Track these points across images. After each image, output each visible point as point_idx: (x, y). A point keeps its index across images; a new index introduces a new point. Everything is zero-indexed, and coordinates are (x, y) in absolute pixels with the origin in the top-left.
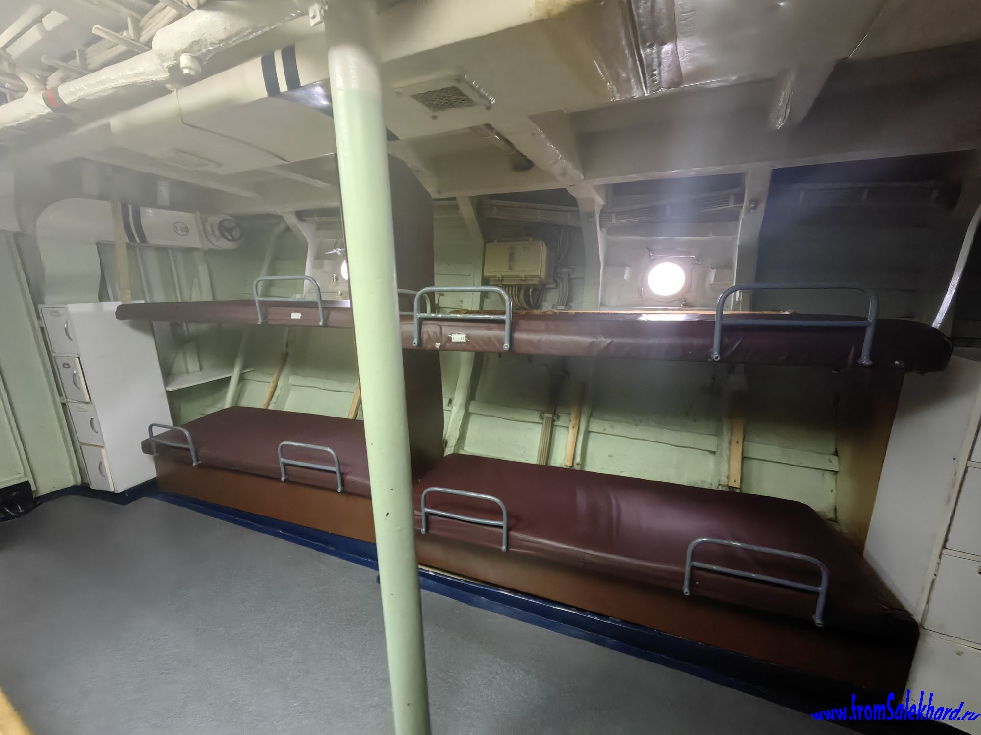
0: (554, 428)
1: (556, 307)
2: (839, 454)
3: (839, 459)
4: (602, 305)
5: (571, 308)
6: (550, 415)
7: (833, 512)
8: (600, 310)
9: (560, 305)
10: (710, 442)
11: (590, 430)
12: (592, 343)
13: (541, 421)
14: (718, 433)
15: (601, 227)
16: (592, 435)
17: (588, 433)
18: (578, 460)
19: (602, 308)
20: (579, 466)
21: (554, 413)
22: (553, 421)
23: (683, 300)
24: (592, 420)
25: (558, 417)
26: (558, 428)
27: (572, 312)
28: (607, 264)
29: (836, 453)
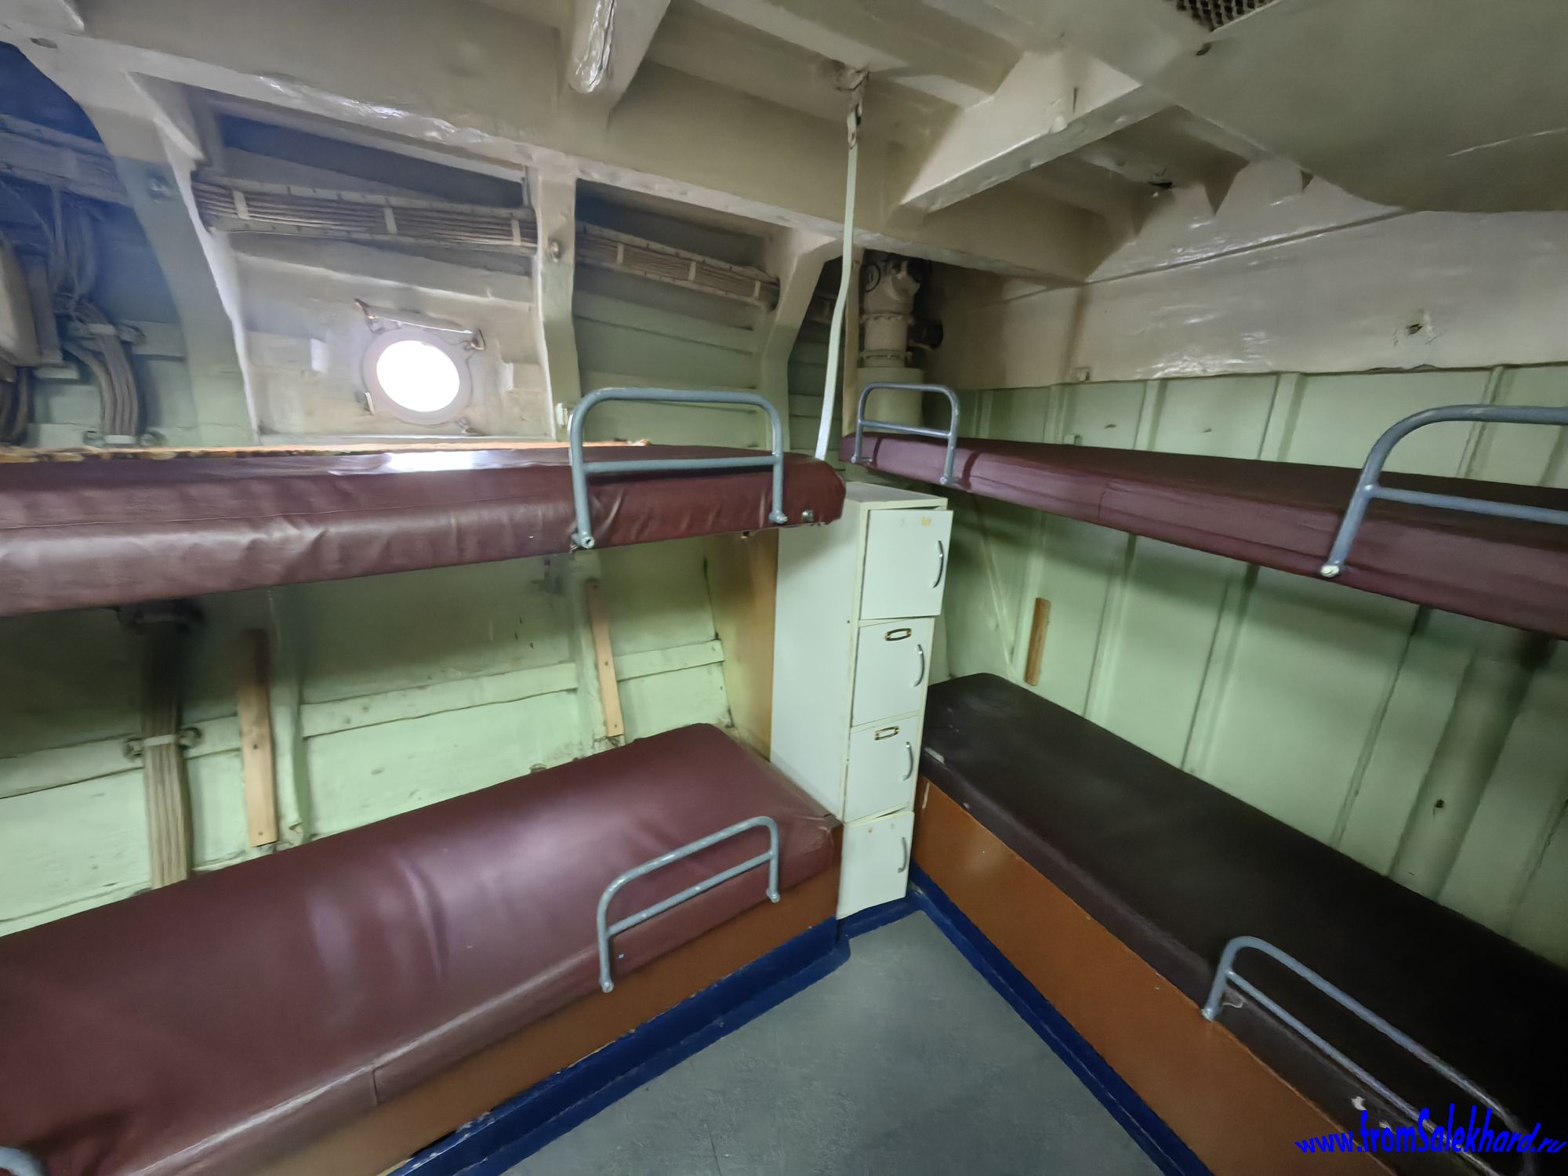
0: (191, 765)
1: (102, 439)
2: (720, 637)
3: (722, 644)
4: (264, 430)
5: (158, 439)
6: (167, 739)
7: (727, 715)
8: (261, 444)
9: (114, 433)
10: (565, 675)
11: (307, 732)
12: (253, 546)
13: (138, 763)
14: (574, 656)
15: (206, 223)
16: (316, 745)
17: (302, 744)
18: (291, 816)
19: (265, 439)
20: (299, 829)
21: (179, 728)
22: (182, 749)
23: (464, 421)
24: (307, 709)
25: (198, 734)
26: (202, 761)
27: (166, 451)
28: (250, 326)
29: (717, 637)
